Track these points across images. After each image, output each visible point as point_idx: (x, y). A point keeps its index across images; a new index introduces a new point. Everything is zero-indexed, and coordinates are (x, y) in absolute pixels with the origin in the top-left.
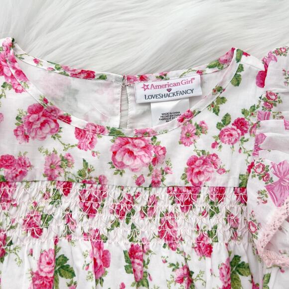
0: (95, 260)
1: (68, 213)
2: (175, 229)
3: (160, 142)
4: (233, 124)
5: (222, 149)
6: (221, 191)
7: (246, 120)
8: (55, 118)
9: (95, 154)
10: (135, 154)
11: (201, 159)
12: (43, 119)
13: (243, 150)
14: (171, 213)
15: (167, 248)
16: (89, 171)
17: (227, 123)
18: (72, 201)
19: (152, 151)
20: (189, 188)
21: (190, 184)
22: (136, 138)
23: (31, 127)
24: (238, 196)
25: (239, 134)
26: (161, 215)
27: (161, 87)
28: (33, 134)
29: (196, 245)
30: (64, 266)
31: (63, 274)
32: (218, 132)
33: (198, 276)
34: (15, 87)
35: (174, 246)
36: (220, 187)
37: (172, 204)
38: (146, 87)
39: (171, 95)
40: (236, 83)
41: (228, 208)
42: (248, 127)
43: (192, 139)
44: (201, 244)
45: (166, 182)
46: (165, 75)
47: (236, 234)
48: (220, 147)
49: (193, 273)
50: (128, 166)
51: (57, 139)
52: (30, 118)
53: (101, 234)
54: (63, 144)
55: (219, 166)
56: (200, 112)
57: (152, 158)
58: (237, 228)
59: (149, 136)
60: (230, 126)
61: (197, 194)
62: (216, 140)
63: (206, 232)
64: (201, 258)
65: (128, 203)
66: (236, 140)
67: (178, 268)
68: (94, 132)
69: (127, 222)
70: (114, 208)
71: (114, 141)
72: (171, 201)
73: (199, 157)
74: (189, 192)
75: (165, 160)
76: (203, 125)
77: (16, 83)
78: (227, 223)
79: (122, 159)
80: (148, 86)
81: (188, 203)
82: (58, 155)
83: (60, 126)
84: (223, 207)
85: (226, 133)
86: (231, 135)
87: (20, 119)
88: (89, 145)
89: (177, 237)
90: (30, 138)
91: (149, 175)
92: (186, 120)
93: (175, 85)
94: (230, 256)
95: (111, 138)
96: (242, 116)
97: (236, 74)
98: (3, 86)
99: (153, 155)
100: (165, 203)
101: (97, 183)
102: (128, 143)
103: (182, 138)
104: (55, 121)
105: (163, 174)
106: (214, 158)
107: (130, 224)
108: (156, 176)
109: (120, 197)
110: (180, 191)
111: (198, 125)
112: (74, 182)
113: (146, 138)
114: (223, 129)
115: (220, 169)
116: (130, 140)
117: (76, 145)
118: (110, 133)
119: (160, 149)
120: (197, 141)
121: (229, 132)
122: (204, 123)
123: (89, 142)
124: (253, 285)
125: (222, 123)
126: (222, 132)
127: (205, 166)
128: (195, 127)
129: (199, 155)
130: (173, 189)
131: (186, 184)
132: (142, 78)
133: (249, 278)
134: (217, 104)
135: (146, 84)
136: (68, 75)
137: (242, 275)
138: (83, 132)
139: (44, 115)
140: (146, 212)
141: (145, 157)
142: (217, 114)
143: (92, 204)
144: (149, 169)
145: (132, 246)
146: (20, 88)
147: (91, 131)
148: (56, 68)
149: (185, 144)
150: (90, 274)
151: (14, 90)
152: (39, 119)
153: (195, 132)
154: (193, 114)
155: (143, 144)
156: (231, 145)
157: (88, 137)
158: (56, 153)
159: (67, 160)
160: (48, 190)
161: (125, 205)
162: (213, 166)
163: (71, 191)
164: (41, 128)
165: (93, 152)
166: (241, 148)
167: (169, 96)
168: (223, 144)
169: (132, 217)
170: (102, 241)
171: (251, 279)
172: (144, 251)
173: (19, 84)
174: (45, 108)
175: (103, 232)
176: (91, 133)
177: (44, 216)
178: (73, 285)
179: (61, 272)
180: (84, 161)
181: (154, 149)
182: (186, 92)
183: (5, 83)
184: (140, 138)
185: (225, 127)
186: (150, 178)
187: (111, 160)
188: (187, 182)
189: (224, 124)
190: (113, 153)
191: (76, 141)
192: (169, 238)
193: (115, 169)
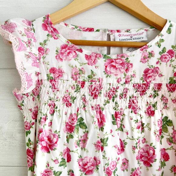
0: (98, 119)
1: (84, 97)
2: (136, 104)
3: (130, 61)
4: (167, 53)
5: (161, 65)
6: (160, 85)
7: (173, 50)
8: (74, 50)
9: (97, 67)
10: (117, 67)
11: (151, 70)
12: (68, 51)
13: (171, 66)
14: (135, 97)
15: (133, 112)
16: (94, 75)
17: (164, 52)
18: (85, 91)
19: (126, 66)
20: (144, 84)
21: (145, 82)
22: (117, 59)
23: (63, 55)
24: (168, 88)
25: (169, 57)
26: (130, 98)
27: (128, 35)
28: (64, 58)
29: (146, 111)
30: (82, 123)
31: (81, 127)
32: (160, 56)
33: (146, 125)
34: (54, 37)
35: (136, 112)
36: (159, 84)
37: (135, 92)
38: (120, 35)
39: (133, 39)
40: (169, 32)
41: (163, 94)
42: (174, 54)
43: (146, 60)
44: (149, 111)
45: (132, 81)
46: (129, 30)
47: (166, 106)
48: (160, 64)
49: (144, 124)
50: (113, 73)
51: (76, 60)
52: (62, 51)
53: (101, 107)
54: (80, 63)
55: (159, 73)
56: (151, 46)
57: (125, 69)
58: (167, 104)
59: (124, 58)
60: (166, 53)
61: (148, 87)
62: (159, 60)
63: (152, 105)
64: (148, 117)
65: (113, 92)
66: (168, 61)
67: (138, 122)
68: (96, 57)
69: (113, 101)
70: (107, 94)
71: (105, 61)
72: (135, 91)
73: (150, 69)
74: (144, 86)
75: (132, 70)
76: (152, 52)
77: (54, 34)
78: (162, 101)
79: (110, 70)
80: (121, 35)
81: (143, 91)
82: (78, 68)
83: (77, 54)
84: (160, 93)
85: (164, 57)
86: (166, 58)
87: (58, 51)
88: (93, 63)
89: (138, 108)
90: (63, 60)
91: (124, 78)
92: (144, 50)
93: (134, 35)
94: (162, 116)
95: (104, 59)
96: (172, 49)
97: (169, 28)
98: (48, 36)
99: (126, 67)
100: (132, 92)
101: (98, 81)
102: (112, 62)
103: (142, 59)
104: (75, 52)
105: (131, 77)
106: (157, 69)
107: (115, 102)
108: (128, 79)
109: (109, 89)
110: (139, 86)
111: (150, 53)
112: (86, 81)
113: (123, 59)
114: (162, 55)
115: (160, 74)
116: (114, 60)
117: (87, 63)
118: (104, 57)
119: (130, 64)
120: (149, 61)
121: (165, 56)
122: (153, 52)
123: (93, 62)
124: (174, 131)
125: (162, 52)
126: (162, 56)
127: (153, 73)
128: (148, 54)
129: (150, 68)
130: (136, 85)
131: (143, 82)
132: (118, 31)
133: (172, 127)
134: (160, 42)
135: (120, 34)
136: (81, 31)
137: (168, 126)
138: (89, 56)
139: (68, 49)
140: (123, 96)
141: (122, 68)
142: (159, 47)
143: (95, 92)
144: (124, 75)
145: (116, 112)
146: (56, 37)
147: (94, 56)
148: (75, 27)
149: (143, 62)
150: (96, 126)
151: (54, 38)
152: (66, 51)
153: (148, 56)
154: (148, 47)
155: (121, 62)
156: (166, 63)
157: (93, 59)
158: (77, 67)
159: (82, 70)
160: (74, 85)
161: (112, 93)
162: (157, 73)
163: (85, 86)
164: (68, 55)
165: (96, 67)
166: (170, 65)
167: (131, 40)
168: (162, 62)
169: (115, 99)
170: (102, 110)
171: (173, 128)
172: (121, 115)
173: (55, 35)
174: (69, 46)
175: (102, 105)
176: (94, 57)
177: (72, 97)
178: (86, 132)
179: (81, 126)
180: (91, 70)
181: (126, 65)
182: (140, 38)
183: (48, 34)
184: (120, 59)
185: (163, 54)
186: (125, 79)
187: (104, 70)
188: (143, 81)
189: (163, 52)
190: (106, 66)
191: (86, 61)
192: (134, 108)
193: (106, 75)
